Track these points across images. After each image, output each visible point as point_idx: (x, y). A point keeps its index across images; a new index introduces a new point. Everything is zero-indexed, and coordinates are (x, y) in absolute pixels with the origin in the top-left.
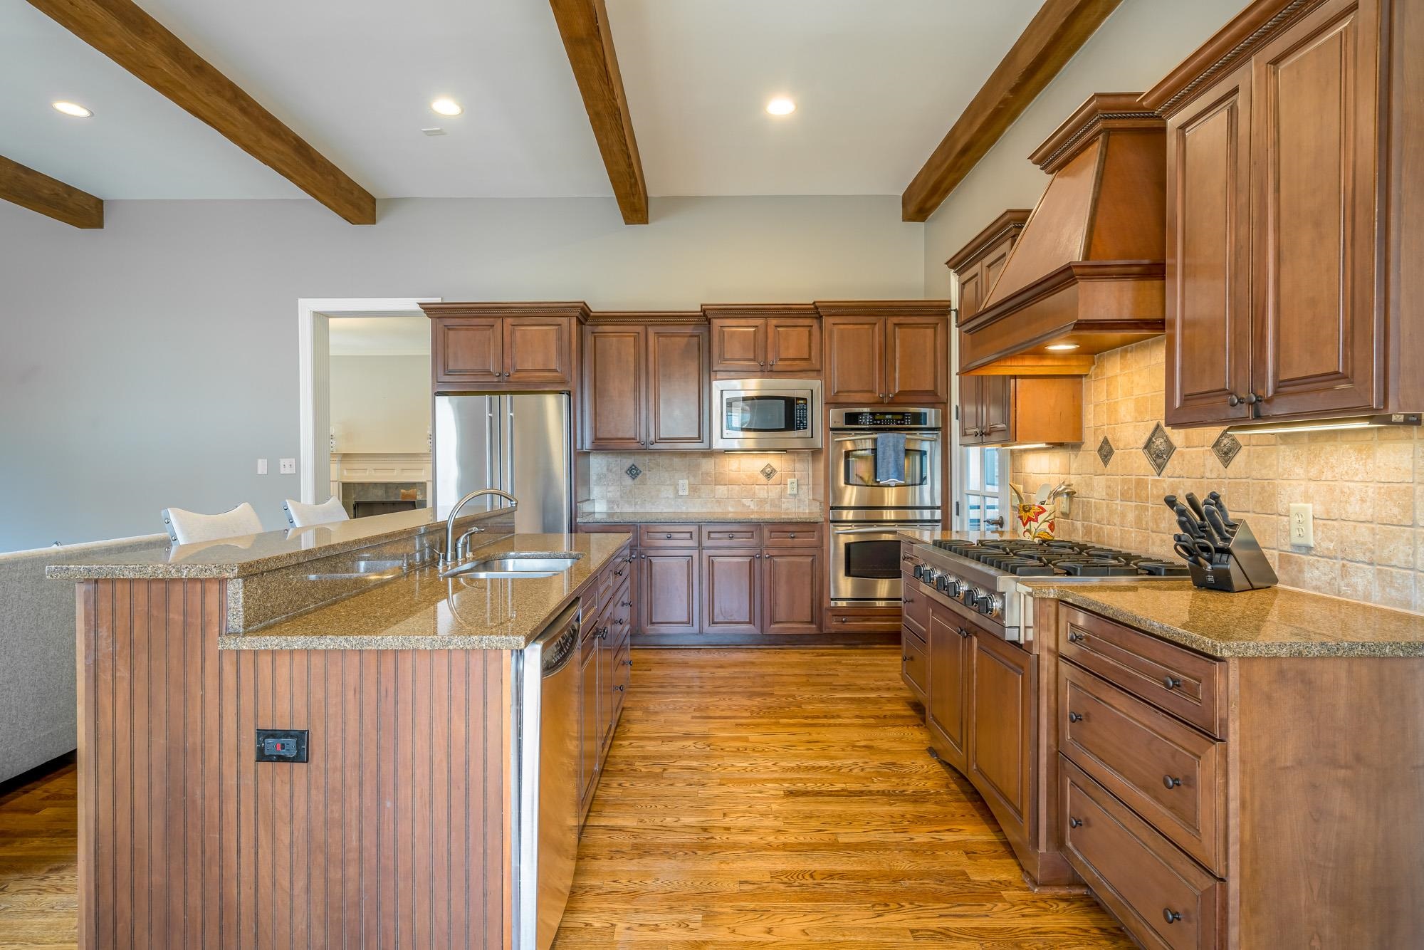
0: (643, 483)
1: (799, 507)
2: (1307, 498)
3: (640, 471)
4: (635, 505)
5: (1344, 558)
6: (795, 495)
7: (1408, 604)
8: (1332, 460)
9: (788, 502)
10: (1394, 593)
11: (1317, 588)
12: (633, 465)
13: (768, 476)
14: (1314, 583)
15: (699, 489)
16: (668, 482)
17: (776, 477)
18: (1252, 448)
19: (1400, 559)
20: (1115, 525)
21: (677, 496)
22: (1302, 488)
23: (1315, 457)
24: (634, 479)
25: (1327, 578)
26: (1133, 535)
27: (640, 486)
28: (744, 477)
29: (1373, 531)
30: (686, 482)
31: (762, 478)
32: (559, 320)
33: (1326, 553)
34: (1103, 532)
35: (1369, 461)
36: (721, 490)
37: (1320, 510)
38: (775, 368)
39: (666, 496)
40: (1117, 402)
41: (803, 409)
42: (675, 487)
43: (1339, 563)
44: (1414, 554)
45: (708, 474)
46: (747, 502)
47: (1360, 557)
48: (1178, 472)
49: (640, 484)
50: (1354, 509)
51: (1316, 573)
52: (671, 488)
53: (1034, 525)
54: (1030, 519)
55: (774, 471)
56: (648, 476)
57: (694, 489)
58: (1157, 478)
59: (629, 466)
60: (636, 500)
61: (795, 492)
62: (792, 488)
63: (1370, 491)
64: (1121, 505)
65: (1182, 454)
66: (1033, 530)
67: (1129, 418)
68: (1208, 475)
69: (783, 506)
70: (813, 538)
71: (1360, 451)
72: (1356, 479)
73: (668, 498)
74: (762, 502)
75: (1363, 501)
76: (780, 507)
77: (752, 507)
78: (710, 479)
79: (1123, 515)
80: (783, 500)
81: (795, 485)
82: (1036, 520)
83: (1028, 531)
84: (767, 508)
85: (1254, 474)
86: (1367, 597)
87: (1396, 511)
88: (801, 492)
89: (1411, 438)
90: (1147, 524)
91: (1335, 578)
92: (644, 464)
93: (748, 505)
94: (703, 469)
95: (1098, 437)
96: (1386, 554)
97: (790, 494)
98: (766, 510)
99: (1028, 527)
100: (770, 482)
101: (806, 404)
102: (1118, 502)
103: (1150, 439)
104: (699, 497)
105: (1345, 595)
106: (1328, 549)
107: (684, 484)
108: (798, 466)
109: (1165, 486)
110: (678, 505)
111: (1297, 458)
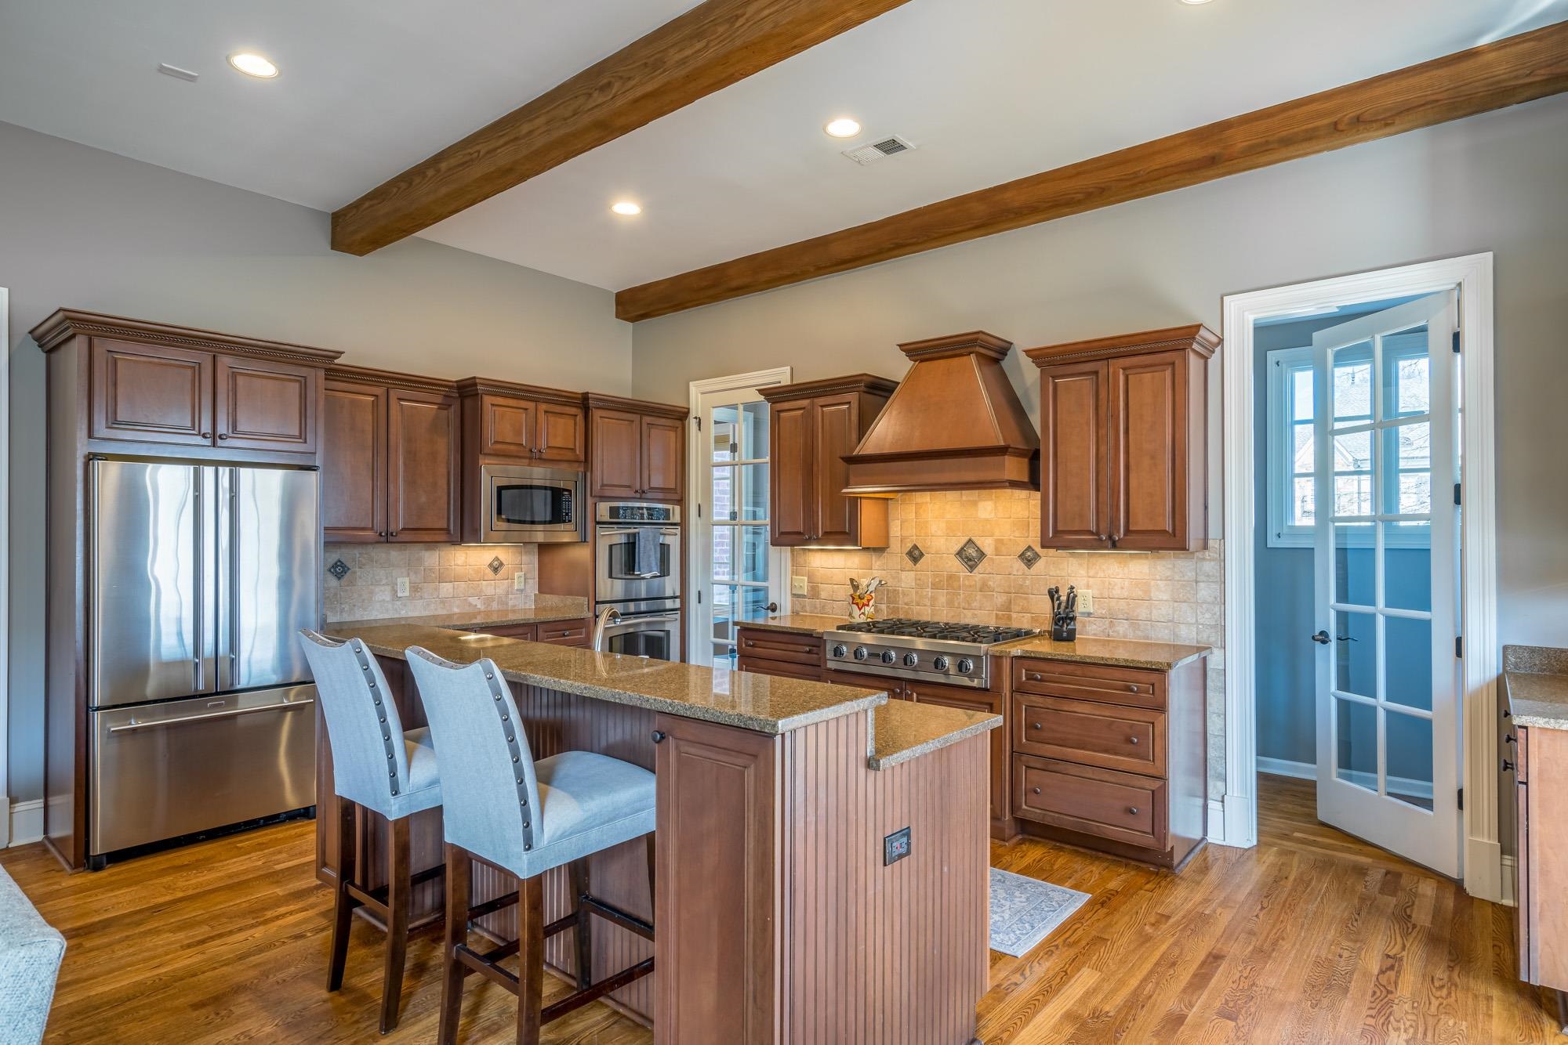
0: (352, 583)
1: (525, 603)
2: (1088, 587)
3: (349, 569)
4: (341, 612)
5: (1112, 618)
6: (522, 591)
7: (1148, 638)
8: (1104, 567)
9: (515, 598)
10: (1140, 633)
11: (1095, 635)
12: (340, 561)
13: (496, 570)
14: (1093, 632)
15: (421, 589)
16: (384, 582)
17: (503, 572)
18: (1049, 559)
19: (1143, 616)
20: (925, 606)
21: (395, 597)
22: (1085, 582)
23: (1093, 565)
24: (339, 578)
25: (1101, 629)
26: (945, 612)
27: (348, 588)
28: (471, 572)
29: (1128, 604)
30: (407, 580)
31: (489, 572)
32: (304, 371)
33: (1101, 615)
34: (913, 611)
35: (1125, 568)
36: (446, 589)
37: (1097, 593)
38: (544, 456)
39: (381, 598)
40: (927, 521)
41: (569, 501)
42: (393, 587)
43: (1107, 622)
44: (1151, 613)
45: (430, 570)
46: (473, 600)
47: (1121, 616)
48: (989, 570)
49: (348, 585)
50: (1117, 592)
51: (1095, 627)
52: (388, 588)
53: (867, 608)
54: (864, 605)
55: (501, 564)
56: (358, 574)
57: (415, 588)
58: (969, 574)
59: (334, 562)
60: (343, 606)
61: (523, 587)
62: (519, 583)
63: (1126, 583)
64: (932, 593)
65: (992, 559)
66: (866, 613)
67: (939, 533)
68: (1015, 573)
69: (511, 603)
70: (581, 634)
71: (1120, 563)
72: (1118, 577)
73: (384, 600)
74: (489, 600)
75: (1122, 588)
76: (507, 604)
77: (479, 606)
78: (433, 575)
79: (934, 599)
80: (510, 596)
81: (522, 579)
82: (868, 605)
83: (862, 613)
84: (495, 606)
85: (1051, 574)
86: (1125, 637)
87: (1140, 593)
88: (528, 587)
89: (1147, 558)
90: (959, 603)
91: (1106, 629)
92: (354, 560)
93: (474, 604)
94: (426, 564)
95: (906, 544)
96: (1135, 614)
97: (517, 590)
98: (493, 609)
99: (862, 611)
100: (499, 576)
101: (571, 495)
102: (929, 590)
103: (962, 548)
104: (421, 598)
105: (1112, 637)
106: (1101, 613)
107: (404, 584)
108: (525, 558)
109: (977, 580)
110: (396, 610)
111: (1080, 565)
